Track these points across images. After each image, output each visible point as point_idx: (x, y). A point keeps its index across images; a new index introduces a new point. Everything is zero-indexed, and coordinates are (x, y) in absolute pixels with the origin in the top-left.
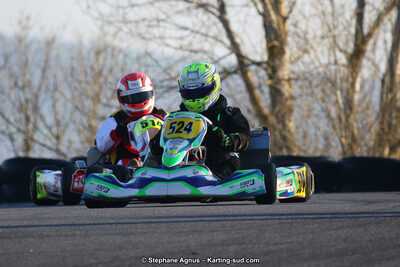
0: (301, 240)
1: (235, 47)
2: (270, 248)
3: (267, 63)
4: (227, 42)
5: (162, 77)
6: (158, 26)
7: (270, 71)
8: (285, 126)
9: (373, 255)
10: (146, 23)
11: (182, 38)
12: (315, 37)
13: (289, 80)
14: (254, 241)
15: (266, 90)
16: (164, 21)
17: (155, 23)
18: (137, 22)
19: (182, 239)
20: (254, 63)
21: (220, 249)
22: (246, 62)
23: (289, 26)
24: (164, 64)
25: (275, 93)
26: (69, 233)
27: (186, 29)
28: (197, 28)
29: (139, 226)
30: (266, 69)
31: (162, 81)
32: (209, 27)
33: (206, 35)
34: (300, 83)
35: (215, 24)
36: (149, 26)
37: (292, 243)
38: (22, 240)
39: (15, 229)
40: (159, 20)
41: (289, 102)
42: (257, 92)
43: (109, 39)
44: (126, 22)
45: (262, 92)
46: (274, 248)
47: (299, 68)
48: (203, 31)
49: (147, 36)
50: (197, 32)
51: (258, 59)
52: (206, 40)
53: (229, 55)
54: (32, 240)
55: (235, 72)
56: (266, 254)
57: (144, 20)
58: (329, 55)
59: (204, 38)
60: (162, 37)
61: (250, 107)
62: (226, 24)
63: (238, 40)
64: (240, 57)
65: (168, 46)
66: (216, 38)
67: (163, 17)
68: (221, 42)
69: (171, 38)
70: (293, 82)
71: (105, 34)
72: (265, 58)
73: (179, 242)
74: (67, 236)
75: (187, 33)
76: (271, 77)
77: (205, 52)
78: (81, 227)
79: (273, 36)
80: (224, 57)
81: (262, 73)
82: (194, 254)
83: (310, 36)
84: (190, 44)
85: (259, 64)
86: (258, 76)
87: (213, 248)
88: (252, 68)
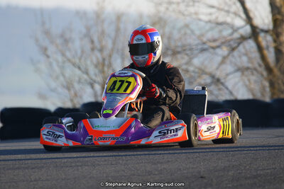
1: (249, 19)
2: (259, 172)
3: (273, 31)
4: (243, 16)
5: (196, 42)
6: (193, 6)
7: (275, 36)
10: (185, 4)
11: (211, 14)
14: (248, 167)
15: (272, 50)
16: (198, 2)
17: (191, 3)
18: (178, 3)
19: (195, 166)
20: (263, 31)
21: (222, 174)
22: (258, 30)
24: (198, 33)
25: (279, 52)
27: (212, 7)
28: (222, 7)
29: (166, 156)
30: (272, 35)
31: (197, 45)
32: (230, 6)
33: (228, 12)
35: (235, 3)
36: (188, 6)
37: (275, 168)
38: (80, 168)
39: (76, 160)
42: (266, 52)
43: (161, 15)
44: (170, 3)
45: (269, 51)
46: (262, 173)
48: (226, 8)
49: (186, 13)
50: (222, 10)
51: (265, 28)
52: (228, 16)
53: (245, 26)
54: (86, 167)
55: (250, 38)
59: (226, 13)
60: (196, 14)
61: (261, 62)
62: (243, 4)
63: (251, 15)
64: (254, 28)
65: (200, 20)
66: (236, 14)
68: (240, 16)
69: (203, 14)
71: (159, 12)
72: (271, 27)
73: (192, 168)
74: (111, 164)
75: (214, 10)
76: (275, 41)
77: (228, 24)
78: (124, 157)
79: (276, 11)
80: (242, 27)
81: (269, 38)
82: (202, 177)
84: (217, 18)
85: (266, 32)
86: (266, 40)
87: (217, 173)
88: (262, 37)
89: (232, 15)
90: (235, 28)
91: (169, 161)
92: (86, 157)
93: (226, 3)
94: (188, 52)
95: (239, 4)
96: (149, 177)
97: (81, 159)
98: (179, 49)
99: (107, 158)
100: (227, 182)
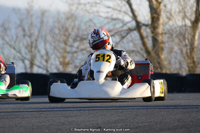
0: (156, 120)
1: (135, 17)
2: (139, 124)
3: (151, 25)
4: (131, 14)
6: (96, 6)
7: (152, 29)
8: (159, 57)
9: (191, 129)
10: (90, 5)
11: (108, 12)
12: (175, 12)
13: (162, 34)
14: (132, 121)
15: (150, 39)
16: (99, 3)
17: (94, 5)
18: (85, 4)
20: (144, 25)
21: (114, 125)
22: (141, 25)
26: (38, 116)
27: (109, 7)
28: (115, 7)
29: (74, 112)
30: (150, 28)
32: (121, 7)
33: (120, 11)
34: (167, 35)
35: (125, 5)
36: (91, 6)
37: (151, 122)
38: (13, 119)
39: (11, 113)
40: (96, 3)
41: (162, 45)
42: (146, 40)
43: (73, 12)
44: (79, 4)
45: (148, 40)
46: (142, 125)
48: (119, 9)
49: (90, 11)
50: (116, 9)
51: (146, 23)
52: (120, 14)
53: (132, 21)
54: (18, 119)
55: (135, 30)
56: (137, 128)
57: (89, 3)
58: (182, 22)
60: (97, 12)
61: (142, 47)
62: (130, 5)
63: (136, 14)
64: (138, 23)
65: (100, 16)
66: (125, 13)
67: (98, 1)
68: (128, 14)
70: (163, 35)
71: (71, 10)
72: (150, 22)
73: (93, 121)
74: (36, 117)
75: (110, 10)
76: (152, 32)
77: (120, 20)
78: (45, 112)
79: (154, 12)
80: (129, 22)
81: (148, 30)
83: (173, 12)
84: (112, 15)
85: (147, 26)
86: (146, 32)
87: (110, 125)
88: (143, 28)
89: (122, 13)
90: (125, 23)
91: (76, 116)
92: (18, 112)
93: (118, 5)
95: (127, 6)
96: (62, 127)
97: (15, 113)
99: (32, 113)
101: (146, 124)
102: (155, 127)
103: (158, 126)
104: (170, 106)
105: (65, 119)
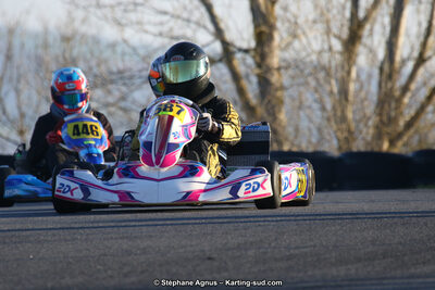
0: (324, 243)
1: (219, 33)
2: (292, 251)
3: (255, 50)
4: (211, 27)
5: (140, 66)
6: (135, 10)
7: (258, 59)
8: (274, 117)
9: (406, 258)
10: (122, 7)
11: (161, 24)
12: (307, 21)
13: (279, 69)
14: (273, 244)
15: (254, 80)
16: (142, 5)
17: (131, 7)
18: (112, 7)
19: (194, 243)
20: (240, 50)
21: (239, 254)
22: (232, 49)
23: (278, 10)
24: (142, 52)
25: (264, 83)
26: (69, 238)
27: (165, 13)
28: (178, 12)
29: (144, 229)
30: (254, 57)
31: (140, 71)
32: (191, 12)
33: (188, 21)
34: (291, 72)
35: (197, 8)
36: (125, 11)
37: (315, 246)
38: (19, 245)
40: (136, 4)
41: (279, 93)
42: (244, 83)
44: (99, 6)
45: (250, 82)
46: (297, 252)
47: (289, 55)
48: (185, 15)
49: (124, 21)
50: (178, 17)
51: (244, 45)
52: (188, 26)
53: (213, 42)
54: (30, 245)
55: (220, 60)
56: (290, 258)
57: (120, 4)
58: (323, 41)
59: (185, 23)
60: (139, 23)
61: (237, 98)
62: (209, 8)
63: (222, 26)
64: (226, 45)
65: (146, 32)
66: (198, 24)
68: (205, 27)
69: (149, 23)
70: (282, 71)
72: (253, 44)
73: (191, 246)
74: (66, 240)
76: (259, 65)
78: (80, 231)
79: (261, 21)
80: (208, 45)
81: (250, 60)
82: (210, 259)
83: (301, 21)
84: (171, 30)
85: (246, 51)
86: (245, 64)
87: (230, 253)
88: (239, 56)
89: (193, 26)
91: (151, 236)
92: (22, 230)
93: (185, 8)
94: (127, 81)
95: (203, 9)
97: (17, 233)
98: (114, 77)
100: (249, 265)
101: (305, 250)
102: (327, 256)
103: (334, 255)
104: (344, 214)
105: (130, 243)
